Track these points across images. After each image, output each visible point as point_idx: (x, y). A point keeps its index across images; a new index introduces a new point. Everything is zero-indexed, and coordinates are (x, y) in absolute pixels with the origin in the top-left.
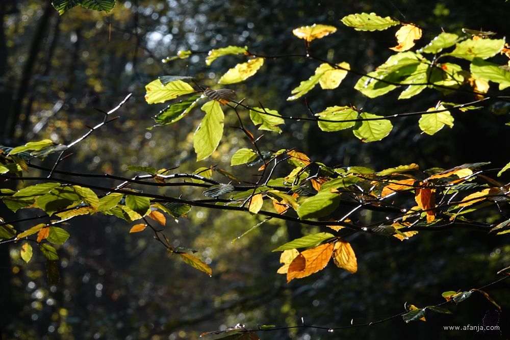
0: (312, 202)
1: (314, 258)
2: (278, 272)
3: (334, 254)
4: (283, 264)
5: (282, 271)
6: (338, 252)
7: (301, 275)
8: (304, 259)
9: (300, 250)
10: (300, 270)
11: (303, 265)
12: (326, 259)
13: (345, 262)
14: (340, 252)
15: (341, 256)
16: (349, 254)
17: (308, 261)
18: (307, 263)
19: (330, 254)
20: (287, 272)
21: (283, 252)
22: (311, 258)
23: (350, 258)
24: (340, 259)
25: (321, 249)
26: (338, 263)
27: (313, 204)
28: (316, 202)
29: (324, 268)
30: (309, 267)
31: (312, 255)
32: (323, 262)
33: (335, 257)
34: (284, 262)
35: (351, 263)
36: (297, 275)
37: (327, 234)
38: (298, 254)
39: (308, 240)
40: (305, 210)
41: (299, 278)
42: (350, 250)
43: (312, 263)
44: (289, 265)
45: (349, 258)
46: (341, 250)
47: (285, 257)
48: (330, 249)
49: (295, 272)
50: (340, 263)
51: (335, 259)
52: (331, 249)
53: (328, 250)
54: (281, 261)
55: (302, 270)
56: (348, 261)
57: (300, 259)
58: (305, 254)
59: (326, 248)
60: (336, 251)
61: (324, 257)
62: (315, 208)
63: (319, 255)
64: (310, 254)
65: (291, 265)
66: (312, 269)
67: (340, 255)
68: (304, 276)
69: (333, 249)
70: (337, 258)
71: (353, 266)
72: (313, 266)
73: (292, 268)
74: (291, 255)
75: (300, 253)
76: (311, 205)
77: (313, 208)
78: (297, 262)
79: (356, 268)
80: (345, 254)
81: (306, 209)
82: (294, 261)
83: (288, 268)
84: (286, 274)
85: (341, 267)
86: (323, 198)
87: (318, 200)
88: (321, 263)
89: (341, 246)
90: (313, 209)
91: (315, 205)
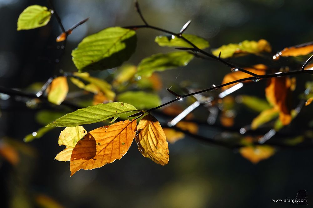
0: (94, 44)
1: (109, 140)
2: (56, 158)
3: (137, 137)
4: (63, 147)
5: (62, 157)
6: (143, 133)
7: (91, 166)
8: (93, 140)
9: (89, 127)
10: (88, 158)
11: (92, 150)
12: (127, 143)
13: (153, 148)
14: (146, 134)
15: (147, 139)
16: (159, 137)
17: (99, 144)
18: (99, 148)
19: (132, 135)
20: (69, 160)
21: (63, 129)
22: (103, 140)
23: (160, 142)
24: (146, 144)
25: (118, 128)
26: (144, 150)
27: (95, 46)
28: (101, 43)
29: (123, 157)
30: (102, 153)
31: (105, 137)
32: (122, 148)
33: (138, 141)
34: (65, 144)
35: (161, 150)
36: (84, 164)
37: (125, 105)
38: (86, 133)
39: (98, 112)
40: (84, 56)
41: (87, 169)
42: (160, 131)
43: (105, 148)
44: (72, 149)
45: (157, 142)
46: (147, 130)
47: (66, 136)
48: (131, 128)
49: (81, 160)
50: (146, 150)
51: (140, 144)
52: (134, 129)
53: (129, 131)
54: (60, 143)
55: (92, 157)
56: (156, 147)
57: (88, 140)
58: (95, 134)
59: (126, 127)
60: (139, 131)
61: (123, 140)
62: (99, 53)
63: (116, 136)
64: (102, 134)
65: (75, 150)
66: (106, 157)
67: (145, 138)
68: (95, 168)
69: (136, 130)
70: (142, 142)
71: (163, 154)
72: (107, 152)
73: (76, 155)
74: (75, 134)
75: (88, 132)
76: (94, 48)
77: (96, 53)
78: (84, 145)
79: (168, 157)
80: (153, 136)
81: (85, 54)
82: (79, 143)
83: (71, 153)
84: (68, 162)
85: (148, 156)
86: (111, 37)
87: (102, 40)
88: (119, 148)
89: (147, 125)
90: (97, 55)
91: (99, 48)
